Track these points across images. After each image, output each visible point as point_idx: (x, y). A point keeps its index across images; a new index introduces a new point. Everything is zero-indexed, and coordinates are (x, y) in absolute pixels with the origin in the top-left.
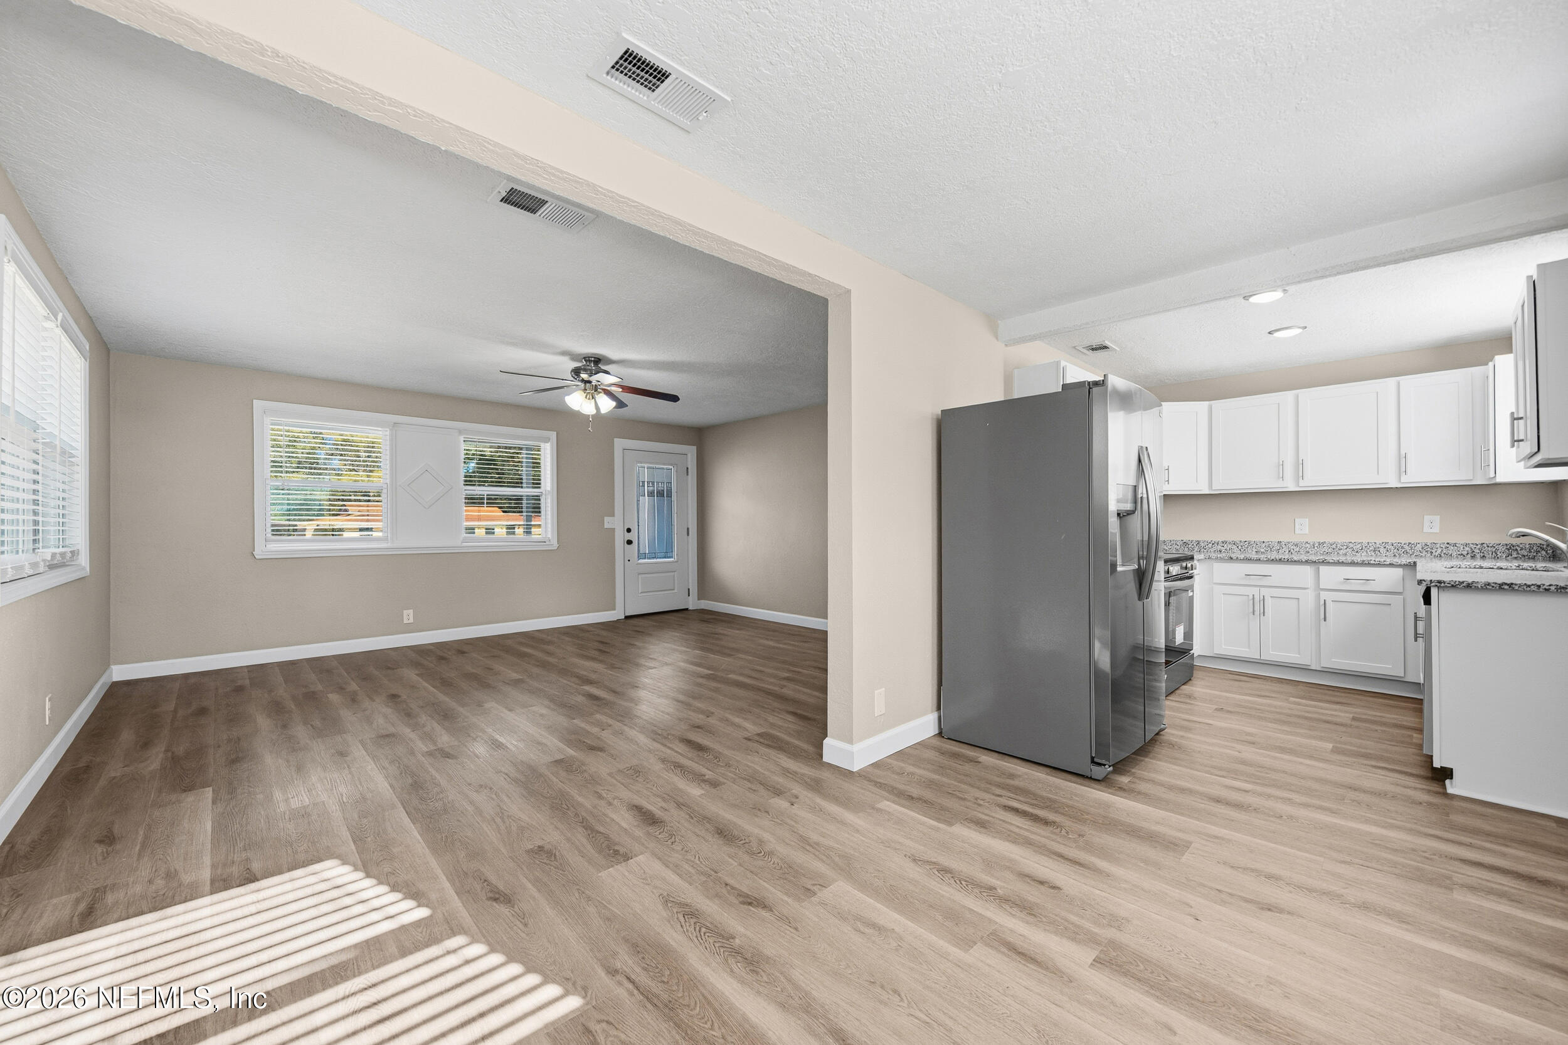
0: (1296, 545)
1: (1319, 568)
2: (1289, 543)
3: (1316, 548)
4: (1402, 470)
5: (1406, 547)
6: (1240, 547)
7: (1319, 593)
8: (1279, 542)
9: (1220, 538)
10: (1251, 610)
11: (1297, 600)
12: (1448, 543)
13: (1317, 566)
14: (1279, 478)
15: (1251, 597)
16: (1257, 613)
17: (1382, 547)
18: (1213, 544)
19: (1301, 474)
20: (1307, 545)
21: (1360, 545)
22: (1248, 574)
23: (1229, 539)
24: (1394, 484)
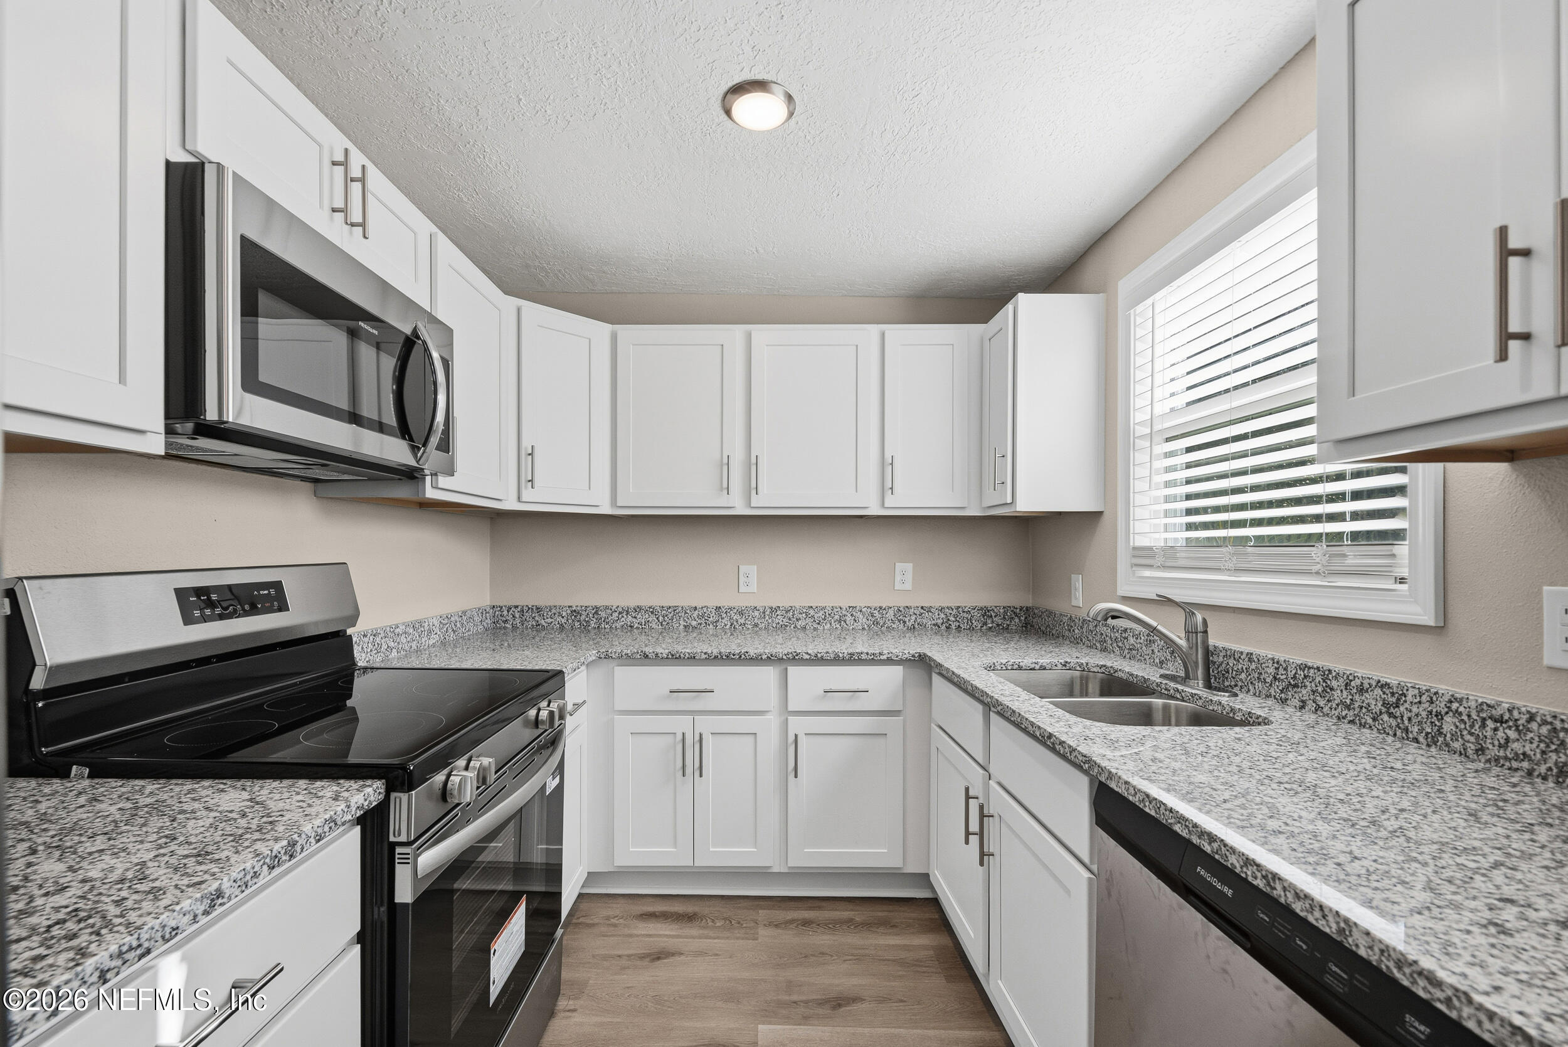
0: (741, 613)
1: (787, 669)
2: (731, 609)
3: (767, 618)
4: (885, 488)
5: (876, 614)
6: (661, 618)
7: (787, 719)
8: (718, 608)
9: (632, 603)
10: (679, 764)
11: (753, 736)
12: (922, 608)
13: (783, 667)
14: (722, 489)
15: (679, 737)
16: (689, 770)
17: (849, 615)
18: (620, 613)
19: (753, 485)
20: (757, 613)
21: (822, 612)
22: (675, 688)
23: (645, 602)
24: (875, 510)
